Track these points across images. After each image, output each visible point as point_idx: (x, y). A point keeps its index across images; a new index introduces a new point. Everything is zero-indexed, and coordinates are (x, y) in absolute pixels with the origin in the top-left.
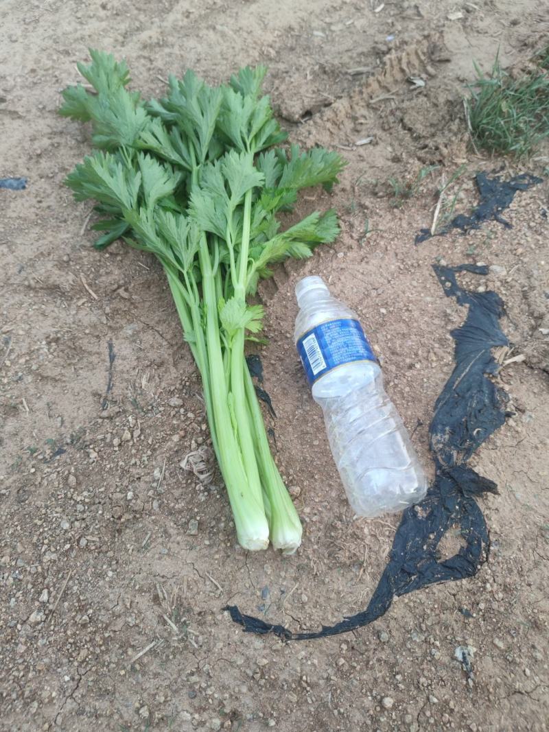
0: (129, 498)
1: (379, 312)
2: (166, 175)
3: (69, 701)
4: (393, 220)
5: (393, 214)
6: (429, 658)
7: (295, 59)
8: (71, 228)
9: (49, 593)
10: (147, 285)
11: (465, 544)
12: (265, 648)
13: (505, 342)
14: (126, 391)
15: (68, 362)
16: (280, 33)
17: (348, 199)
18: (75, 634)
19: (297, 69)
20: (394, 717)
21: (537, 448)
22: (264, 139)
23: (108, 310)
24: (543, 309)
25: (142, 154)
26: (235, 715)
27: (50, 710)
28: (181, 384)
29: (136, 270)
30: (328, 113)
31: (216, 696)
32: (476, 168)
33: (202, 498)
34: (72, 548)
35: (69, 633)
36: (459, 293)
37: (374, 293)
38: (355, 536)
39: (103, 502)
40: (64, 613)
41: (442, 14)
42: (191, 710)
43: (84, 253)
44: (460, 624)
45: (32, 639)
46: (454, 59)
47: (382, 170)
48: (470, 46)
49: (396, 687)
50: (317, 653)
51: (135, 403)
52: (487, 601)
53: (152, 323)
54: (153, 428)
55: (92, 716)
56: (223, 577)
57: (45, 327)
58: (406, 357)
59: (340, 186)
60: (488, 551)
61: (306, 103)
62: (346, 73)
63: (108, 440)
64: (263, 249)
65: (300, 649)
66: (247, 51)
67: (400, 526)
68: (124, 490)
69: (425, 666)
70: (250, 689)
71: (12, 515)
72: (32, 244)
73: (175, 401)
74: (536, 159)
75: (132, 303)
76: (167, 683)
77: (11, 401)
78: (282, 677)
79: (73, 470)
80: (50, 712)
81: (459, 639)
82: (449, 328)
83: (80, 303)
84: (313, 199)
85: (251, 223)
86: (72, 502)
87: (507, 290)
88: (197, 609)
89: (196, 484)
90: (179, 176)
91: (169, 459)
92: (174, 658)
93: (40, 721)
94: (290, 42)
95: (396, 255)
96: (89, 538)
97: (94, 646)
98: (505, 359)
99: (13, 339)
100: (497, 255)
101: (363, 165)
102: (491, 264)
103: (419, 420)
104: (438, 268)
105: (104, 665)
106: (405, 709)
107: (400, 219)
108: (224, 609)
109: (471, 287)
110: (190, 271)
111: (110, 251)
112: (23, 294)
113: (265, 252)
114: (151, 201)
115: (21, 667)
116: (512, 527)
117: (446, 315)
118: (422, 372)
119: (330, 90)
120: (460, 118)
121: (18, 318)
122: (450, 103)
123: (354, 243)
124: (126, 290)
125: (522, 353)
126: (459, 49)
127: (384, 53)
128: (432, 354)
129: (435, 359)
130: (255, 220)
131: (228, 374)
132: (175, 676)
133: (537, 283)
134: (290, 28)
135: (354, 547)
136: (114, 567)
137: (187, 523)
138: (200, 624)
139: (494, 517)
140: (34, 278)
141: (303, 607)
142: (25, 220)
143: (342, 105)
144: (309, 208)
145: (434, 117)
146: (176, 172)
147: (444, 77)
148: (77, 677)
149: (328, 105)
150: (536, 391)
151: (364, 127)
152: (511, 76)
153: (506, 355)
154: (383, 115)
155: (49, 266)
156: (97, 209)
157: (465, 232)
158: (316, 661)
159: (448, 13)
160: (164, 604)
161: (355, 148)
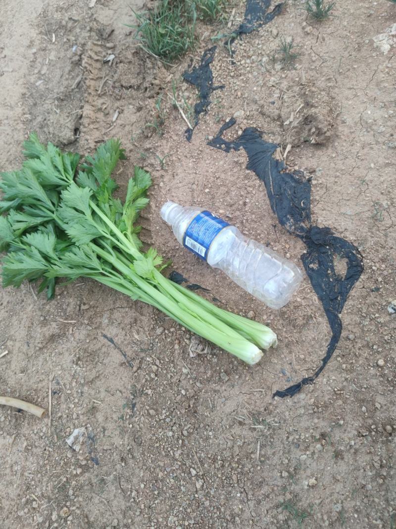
0: (184, 394)
1: (206, 194)
2: (45, 235)
3: (249, 503)
4: (168, 141)
5: (165, 138)
6: (380, 325)
7: (41, 108)
8: (29, 302)
9: (194, 468)
10: (91, 292)
11: (346, 260)
12: (307, 395)
13: (275, 146)
14: (133, 349)
15: (94, 363)
16: (21, 103)
17: (138, 153)
18: (222, 474)
19: (48, 113)
20: (390, 366)
21: (336, 182)
22: (70, 168)
23: (86, 322)
24: (277, 112)
25: (24, 237)
26: (323, 436)
27: (245, 514)
28: (153, 321)
29: (78, 290)
30: (85, 121)
31: (307, 436)
32: (180, 74)
33: (215, 360)
34: (183, 440)
35: (219, 476)
36: (232, 146)
37: (194, 187)
38: (296, 307)
39: (175, 407)
40: (209, 470)
41: (86, 8)
42: (304, 453)
43: (48, 307)
44: (378, 297)
45: (207, 495)
46: (115, 27)
47: (138, 122)
48: (115, 11)
49: (378, 353)
50: (331, 374)
51: (142, 350)
52: (380, 275)
53: (112, 307)
54: (162, 353)
55: (265, 499)
56: (259, 384)
57: (67, 359)
58: (238, 201)
59: (127, 150)
60: (359, 253)
61: (70, 127)
62: (73, 90)
63: (149, 379)
64: (124, 222)
65: (322, 380)
66: (16, 129)
67: (311, 282)
68: (179, 392)
69: (381, 331)
70: (319, 418)
71: (143, 453)
72: (20, 327)
73: (159, 331)
74: (203, 38)
75: (94, 307)
76: (281, 452)
77: (89, 407)
78: (326, 399)
79: (148, 408)
80: (247, 515)
81: (384, 304)
82: (244, 167)
83: (71, 332)
84: (122, 170)
85: (107, 216)
86: (162, 421)
87: (252, 120)
88: (262, 409)
89: (206, 357)
90: (50, 227)
91: (183, 359)
92: (274, 439)
93: (246, 523)
94: (30, 102)
95: (186, 157)
96: (185, 428)
97: (236, 470)
98: (283, 156)
99: (60, 379)
100: (231, 107)
101: (127, 128)
102: (233, 115)
103: (273, 225)
104: (212, 143)
105: (248, 473)
106: (391, 357)
107: (171, 137)
108: (273, 397)
109: (235, 136)
110: (103, 267)
111: (58, 294)
112: (41, 355)
113: (126, 222)
114: (52, 254)
115: (215, 511)
116: (359, 230)
117: (237, 162)
118: (252, 201)
119: (73, 107)
120: (148, 57)
121: (51, 367)
122: (136, 53)
123: (162, 172)
124: (84, 304)
125: (287, 144)
126: (112, 19)
127: (80, 60)
128: (248, 188)
129: (251, 189)
130: (107, 212)
131: (169, 296)
132: (282, 446)
133: (262, 102)
134: (23, 95)
135: (300, 312)
136: (209, 429)
137: (220, 378)
138: (270, 414)
139: (347, 234)
140: (39, 343)
141: (306, 361)
142: (4, 320)
143: (87, 111)
144: (124, 176)
145: (135, 69)
146: (48, 226)
147: (120, 41)
148: (242, 490)
149: (81, 117)
150: (310, 155)
151: (109, 109)
152: (149, 9)
153: (281, 153)
154: (111, 93)
155: (39, 330)
156: (31, 281)
157: (206, 112)
158: (334, 378)
159: (88, 5)
160: (246, 422)
161: (115, 124)
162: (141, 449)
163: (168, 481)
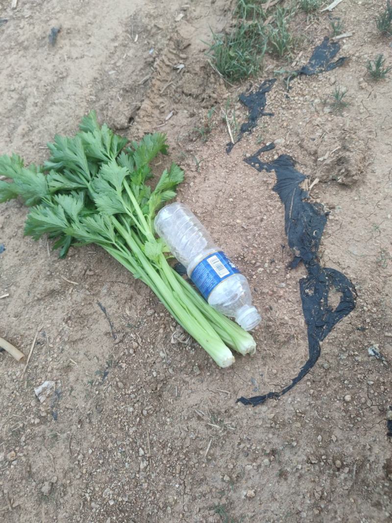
0: (155, 376)
1: (229, 202)
2: (75, 199)
3: (185, 496)
4: (209, 149)
5: (207, 145)
6: (356, 363)
7: (107, 94)
8: (42, 256)
9: (143, 449)
10: (100, 261)
11: (341, 294)
12: (269, 409)
13: (304, 177)
14: (121, 323)
15: (82, 326)
16: (91, 85)
17: (179, 152)
18: (168, 461)
19: (112, 99)
20: (355, 404)
21: (351, 222)
22: (115, 148)
23: (87, 286)
24: (314, 148)
25: (56, 196)
26: (274, 452)
27: (178, 506)
28: (147, 302)
29: (89, 257)
30: (141, 113)
31: (258, 448)
32: (237, 95)
33: (192, 353)
34: (141, 419)
35: (165, 462)
36: (265, 167)
37: (221, 194)
38: (282, 324)
39: (143, 386)
40: (157, 454)
41: (172, 20)
42: (250, 463)
43: (57, 265)
44: (362, 337)
45: (147, 478)
46: (192, 42)
47: (188, 125)
48: (197, 29)
49: (348, 388)
50: (297, 395)
51: (129, 326)
52: (370, 316)
53: (114, 280)
54: (146, 333)
55: (201, 497)
56: (227, 386)
57: (60, 315)
58: (256, 216)
59: (171, 148)
60: (355, 291)
61: (127, 115)
62: (139, 85)
63: (127, 353)
64: (148, 206)
65: (287, 398)
66: (79, 105)
67: (303, 305)
68: (150, 373)
69: (356, 368)
70: (274, 434)
71: (100, 421)
72: (26, 277)
73: (150, 312)
74: (266, 70)
75: (97, 275)
76: (229, 456)
77: (65, 364)
78: (286, 418)
79: (118, 380)
80: (178, 508)
81: (366, 344)
82: (270, 188)
83: (70, 292)
84: (160, 163)
85: (135, 196)
86: (127, 396)
87: (290, 149)
88: (223, 411)
89: (185, 348)
90: (82, 194)
91: (164, 343)
92: (226, 441)
93: (176, 515)
94: (99, 86)
95: (221, 166)
96: (146, 408)
97: (182, 461)
98: (309, 187)
99: (47, 332)
100: (274, 134)
101: (176, 129)
102: (274, 140)
103: (282, 245)
104: (248, 160)
105: (192, 468)
106: (359, 396)
107: (212, 146)
108: (237, 402)
109: (270, 159)
110: (117, 240)
111: (70, 255)
112: (37, 305)
113: (150, 207)
114: (75, 217)
115: (151, 495)
116: (361, 271)
117: (265, 182)
118: (269, 219)
119: (135, 99)
120: (213, 73)
121: (43, 319)
122: (203, 68)
123: (195, 174)
124: (90, 270)
125: (316, 177)
126: (192, 34)
127: (153, 62)
128: (269, 207)
129: (271, 208)
130: (136, 193)
131: (167, 283)
132: (231, 451)
133: (303, 136)
134: (95, 78)
135: (285, 330)
136: (168, 415)
137: (192, 370)
138: (229, 416)
139: (349, 271)
140: (38, 294)
141: (277, 377)
142: (15, 266)
143: (146, 104)
144: (160, 169)
145: (199, 81)
146: (80, 193)
147: (193, 55)
148: (182, 482)
149: (139, 109)
150: (334, 193)
151: (165, 108)
152: (227, 34)
153: (308, 184)
154: (171, 95)
155: (42, 282)
156: (49, 238)
157: (251, 132)
158: (299, 399)
159: (174, 18)
160: (204, 418)
161: (167, 123)
162: (100, 417)
163: (115, 453)
